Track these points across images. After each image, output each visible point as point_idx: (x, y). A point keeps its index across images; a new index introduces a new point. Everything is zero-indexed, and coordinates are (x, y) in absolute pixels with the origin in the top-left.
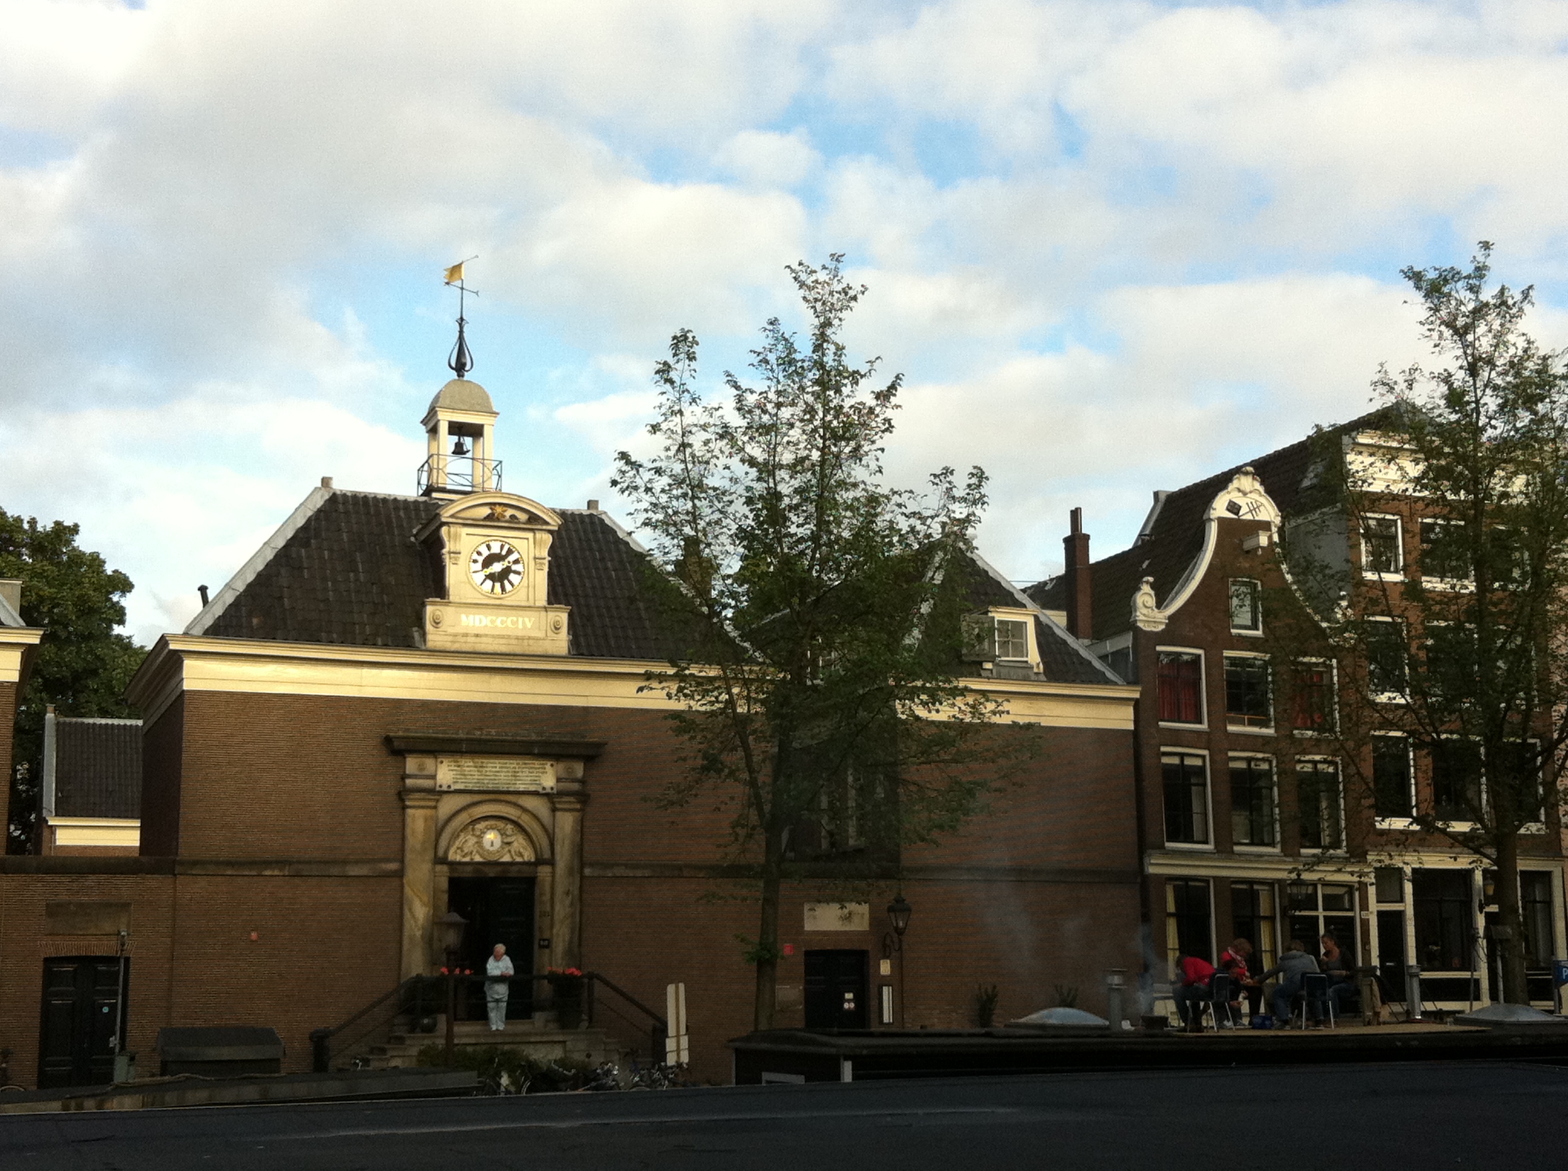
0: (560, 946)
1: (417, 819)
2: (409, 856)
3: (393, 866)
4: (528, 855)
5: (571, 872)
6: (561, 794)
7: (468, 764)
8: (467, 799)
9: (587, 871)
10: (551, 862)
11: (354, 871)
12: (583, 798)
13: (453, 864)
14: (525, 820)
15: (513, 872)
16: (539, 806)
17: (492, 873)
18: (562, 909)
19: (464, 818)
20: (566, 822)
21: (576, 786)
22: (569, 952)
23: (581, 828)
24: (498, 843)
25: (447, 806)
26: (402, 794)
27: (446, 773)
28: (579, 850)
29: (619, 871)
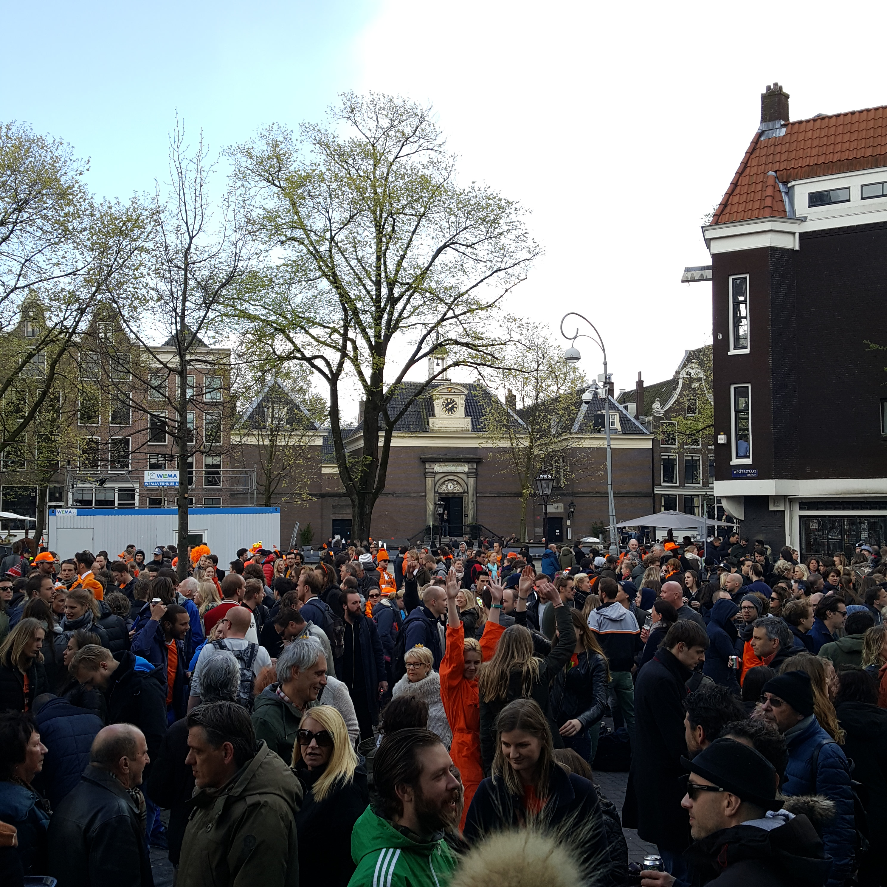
0: (470, 517)
1: (429, 481)
2: (427, 491)
3: (423, 494)
4: (461, 490)
5: (473, 495)
6: (470, 473)
7: (443, 465)
8: (443, 475)
9: (478, 495)
10: (467, 493)
11: (412, 495)
12: (476, 474)
13: (440, 493)
14: (460, 481)
15: (457, 495)
16: (464, 477)
17: (450, 496)
18: (471, 506)
19: (442, 480)
20: (472, 481)
21: (474, 470)
22: (473, 518)
23: (476, 482)
24: (452, 487)
25: (438, 477)
26: (425, 473)
27: (437, 468)
28: (476, 489)
29: (487, 495)
